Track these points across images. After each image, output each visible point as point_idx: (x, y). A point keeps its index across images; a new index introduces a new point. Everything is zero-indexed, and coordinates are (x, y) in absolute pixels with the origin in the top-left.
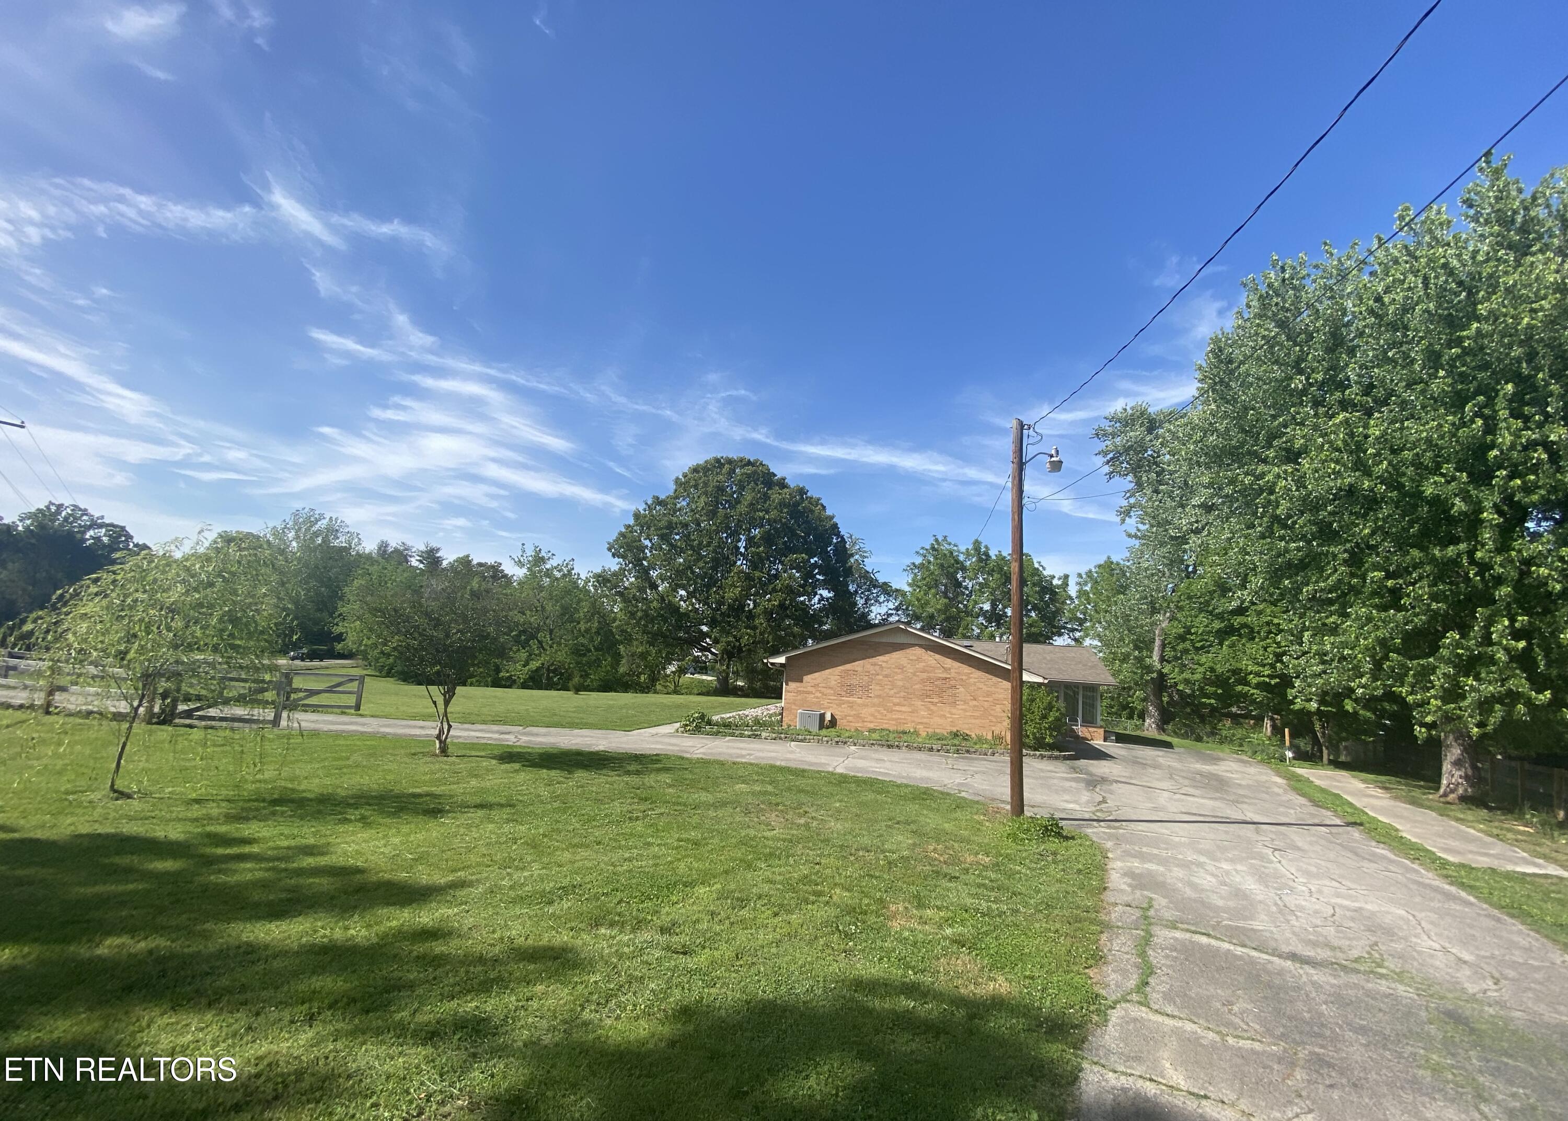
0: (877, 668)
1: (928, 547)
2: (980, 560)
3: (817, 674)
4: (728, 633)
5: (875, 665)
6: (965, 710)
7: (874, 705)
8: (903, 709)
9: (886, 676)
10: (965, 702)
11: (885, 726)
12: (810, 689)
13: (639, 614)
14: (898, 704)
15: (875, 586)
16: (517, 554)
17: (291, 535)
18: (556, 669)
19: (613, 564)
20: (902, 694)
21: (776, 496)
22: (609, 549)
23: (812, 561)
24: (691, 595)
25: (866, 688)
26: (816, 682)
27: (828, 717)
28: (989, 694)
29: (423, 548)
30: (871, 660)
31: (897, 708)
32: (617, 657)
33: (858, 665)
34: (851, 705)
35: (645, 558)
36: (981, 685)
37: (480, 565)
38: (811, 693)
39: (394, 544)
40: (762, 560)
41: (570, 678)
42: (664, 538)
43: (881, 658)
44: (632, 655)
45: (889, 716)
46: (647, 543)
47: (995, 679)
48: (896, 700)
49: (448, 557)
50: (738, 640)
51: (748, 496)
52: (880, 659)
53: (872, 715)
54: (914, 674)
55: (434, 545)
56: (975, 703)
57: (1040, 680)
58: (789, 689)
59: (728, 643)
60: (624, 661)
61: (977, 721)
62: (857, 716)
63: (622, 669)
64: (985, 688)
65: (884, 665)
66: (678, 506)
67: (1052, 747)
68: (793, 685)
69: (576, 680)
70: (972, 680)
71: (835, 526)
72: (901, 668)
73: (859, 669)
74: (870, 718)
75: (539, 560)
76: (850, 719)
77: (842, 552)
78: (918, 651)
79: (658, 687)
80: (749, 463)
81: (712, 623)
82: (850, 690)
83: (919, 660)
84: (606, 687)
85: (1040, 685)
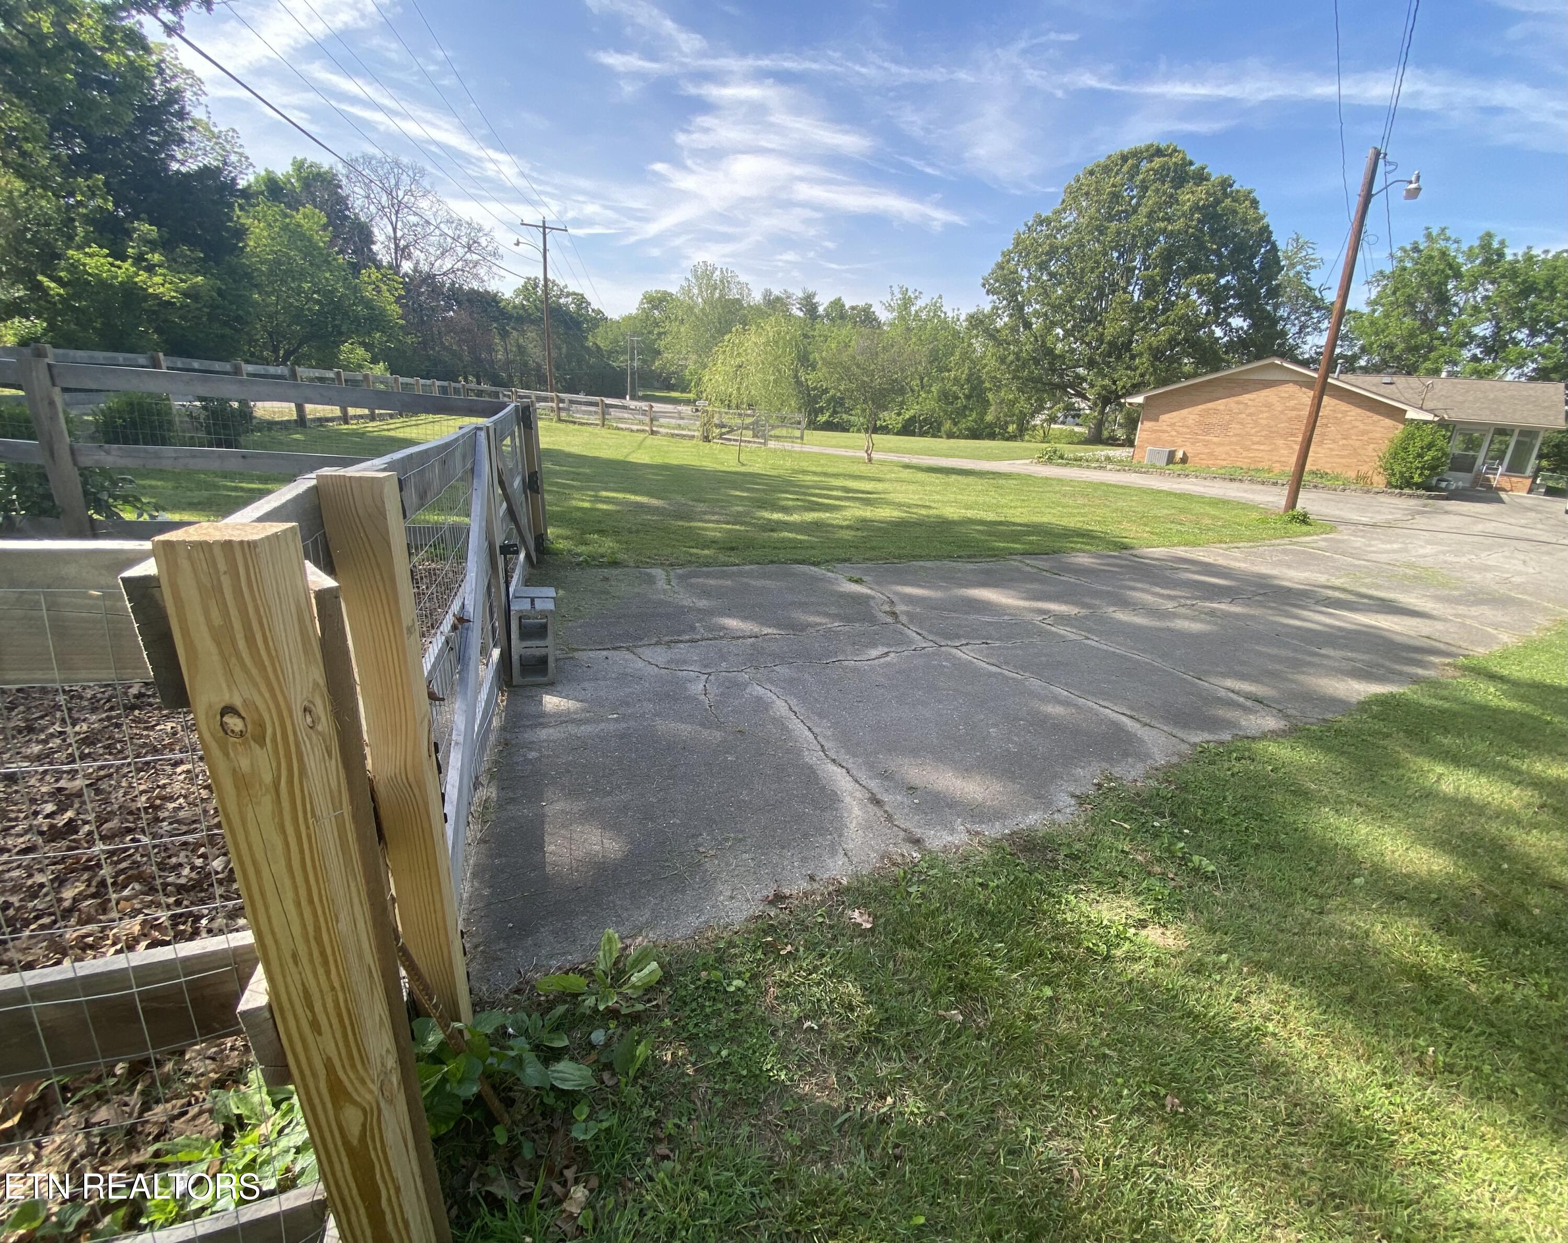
0: (1241, 406)
1: (1408, 247)
2: (1487, 262)
3: (1174, 414)
4: (1104, 376)
5: (1238, 403)
6: (1331, 449)
7: (1231, 443)
8: (1262, 447)
9: (1250, 415)
10: (1334, 441)
11: (1239, 464)
12: (1165, 428)
13: (1011, 357)
14: (1258, 443)
15: (1318, 309)
16: (887, 298)
17: (696, 291)
18: (925, 420)
19: (986, 303)
20: (1264, 433)
21: (1188, 197)
22: (984, 285)
23: (1223, 281)
24: (1068, 333)
25: (1226, 427)
26: (1173, 421)
27: (1179, 455)
28: (1364, 433)
29: (801, 295)
30: (1236, 399)
31: (1256, 447)
32: (986, 404)
33: (1220, 404)
34: (1207, 444)
35: (1021, 292)
36: (1357, 424)
37: (853, 308)
38: (1167, 432)
39: (777, 292)
40: (1155, 284)
41: (940, 424)
42: (1043, 266)
43: (1247, 396)
44: (1001, 403)
45: (1245, 454)
46: (1025, 273)
47: (1376, 417)
48: (1256, 439)
49: (823, 302)
50: (1114, 383)
51: (1151, 199)
52: (1246, 398)
53: (1227, 453)
54: (1282, 412)
55: (810, 290)
56: (1344, 442)
57: (1430, 417)
58: (1144, 430)
59: (1104, 387)
60: (992, 408)
61: (1343, 461)
62: (1211, 454)
63: (989, 418)
64: (1362, 427)
65: (1250, 403)
66: (1064, 222)
67: (1419, 486)
68: (1148, 425)
69: (947, 425)
70: (1348, 418)
71: (1265, 231)
72: (1269, 406)
73: (1222, 408)
74: (1224, 456)
75: (907, 302)
76: (1203, 456)
77: (1272, 264)
78: (1291, 388)
79: (1027, 437)
80: (1159, 152)
81: (1091, 364)
82: (1207, 429)
83: (1291, 398)
84: (975, 435)
85: (1426, 422)
